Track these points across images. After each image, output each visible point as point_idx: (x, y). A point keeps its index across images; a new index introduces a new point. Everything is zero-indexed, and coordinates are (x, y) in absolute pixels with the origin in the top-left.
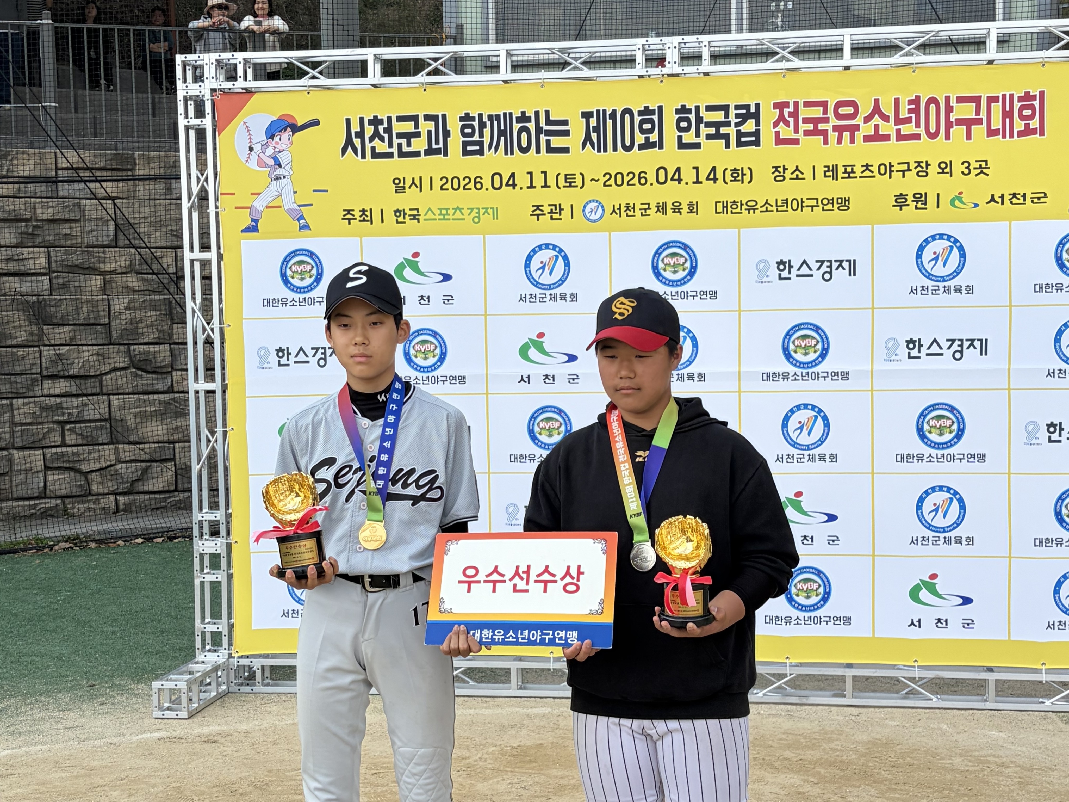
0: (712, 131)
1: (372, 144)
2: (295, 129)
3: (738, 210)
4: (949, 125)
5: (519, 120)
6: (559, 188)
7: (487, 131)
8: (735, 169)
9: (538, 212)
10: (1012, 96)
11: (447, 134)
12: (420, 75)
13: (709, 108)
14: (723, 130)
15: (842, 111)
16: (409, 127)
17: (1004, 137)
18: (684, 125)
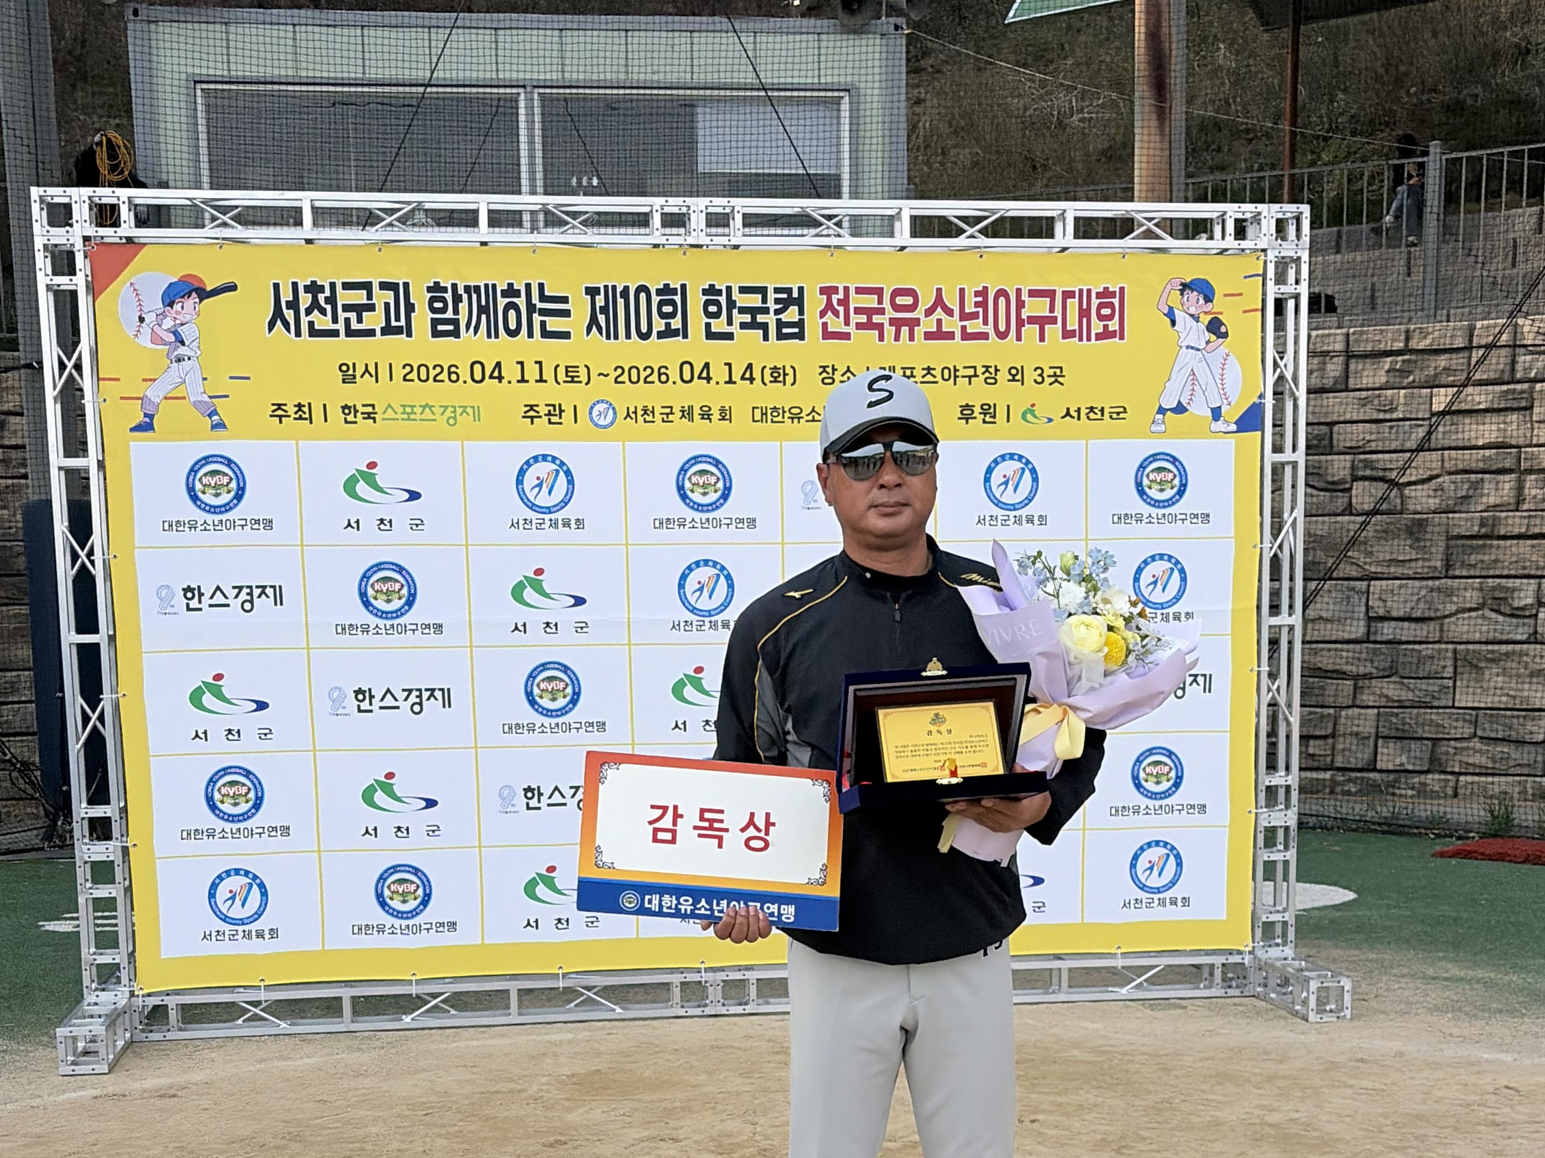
0: (747, 318)
1: (310, 318)
2: (204, 294)
3: (780, 419)
4: (1020, 323)
5: (505, 294)
6: (558, 383)
7: (463, 306)
8: (775, 368)
9: (532, 413)
10: (1089, 291)
11: (410, 308)
12: (375, 229)
13: (743, 290)
14: (760, 318)
15: (900, 300)
16: (359, 297)
17: (1081, 339)
18: (713, 309)
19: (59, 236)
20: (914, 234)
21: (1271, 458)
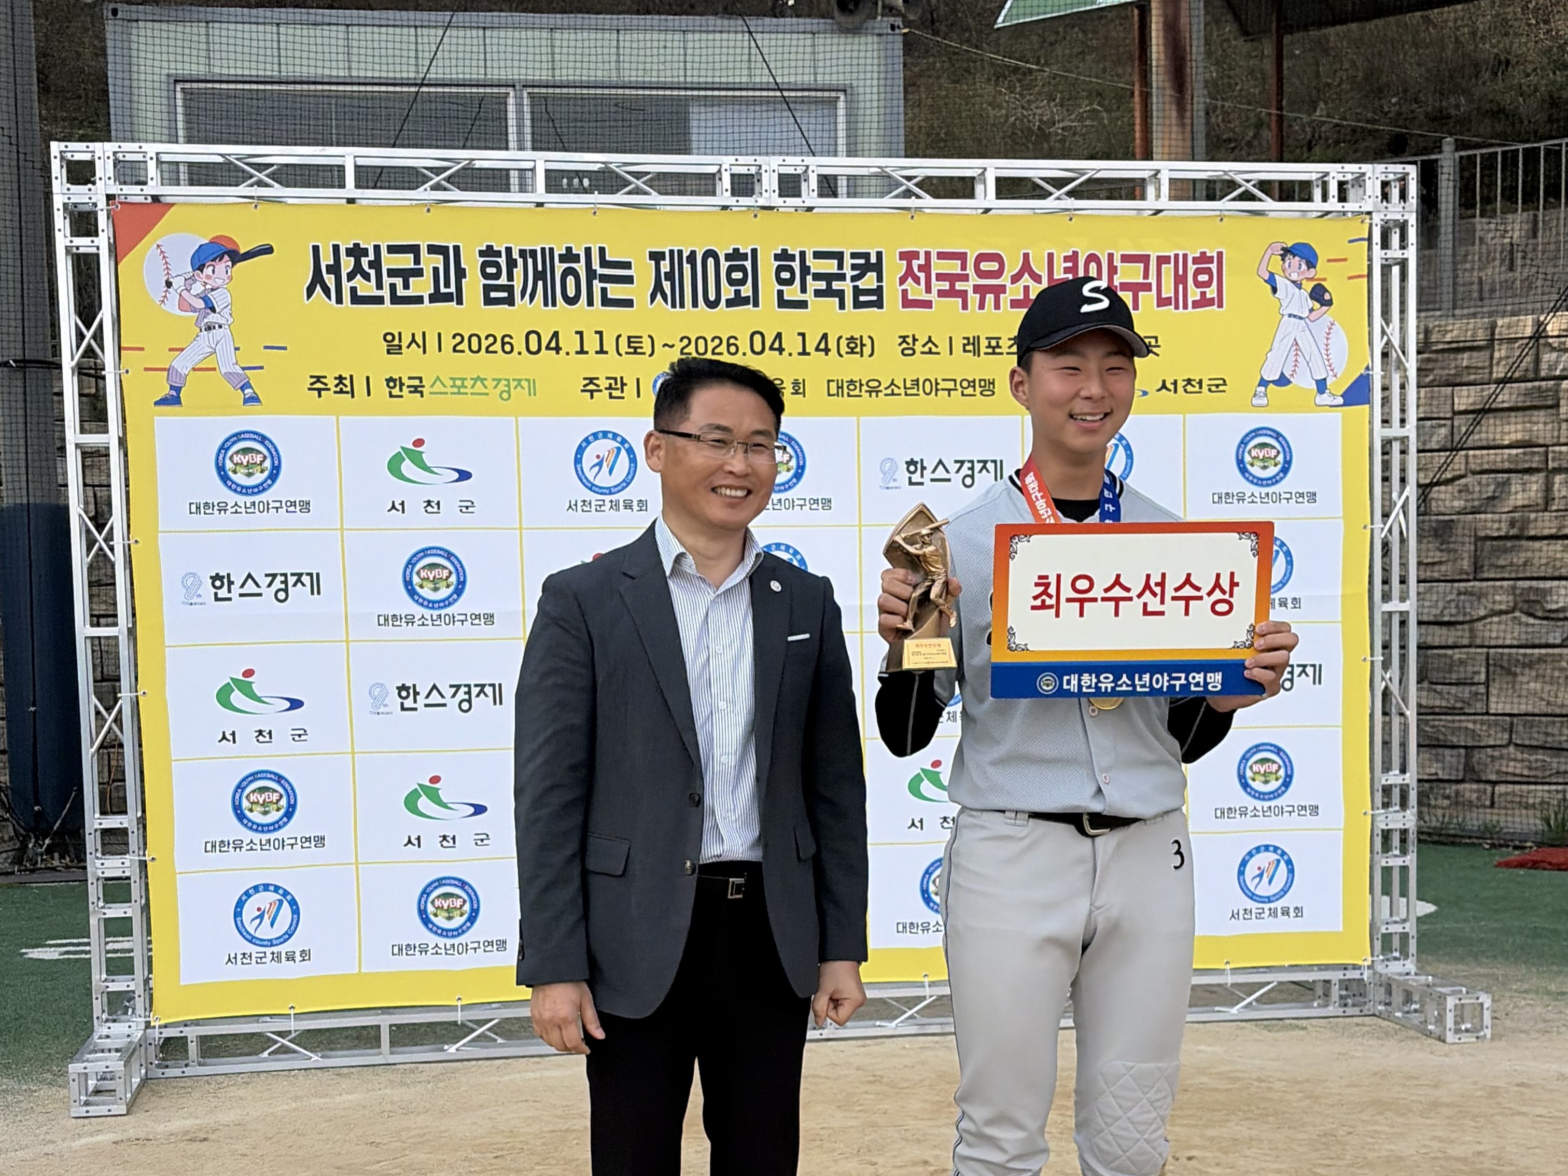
0: (822, 285)
1: (352, 284)
2: (236, 257)
3: (857, 392)
5: (563, 259)
6: (620, 355)
7: (518, 272)
8: (852, 338)
9: (591, 387)
10: (1185, 256)
11: (461, 273)
12: (422, 189)
13: (818, 255)
14: (836, 285)
15: (984, 266)
16: (406, 261)
17: (1177, 307)
18: (785, 275)
19: (80, 194)
20: (999, 195)
21: (1380, 433)
